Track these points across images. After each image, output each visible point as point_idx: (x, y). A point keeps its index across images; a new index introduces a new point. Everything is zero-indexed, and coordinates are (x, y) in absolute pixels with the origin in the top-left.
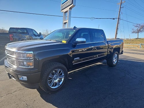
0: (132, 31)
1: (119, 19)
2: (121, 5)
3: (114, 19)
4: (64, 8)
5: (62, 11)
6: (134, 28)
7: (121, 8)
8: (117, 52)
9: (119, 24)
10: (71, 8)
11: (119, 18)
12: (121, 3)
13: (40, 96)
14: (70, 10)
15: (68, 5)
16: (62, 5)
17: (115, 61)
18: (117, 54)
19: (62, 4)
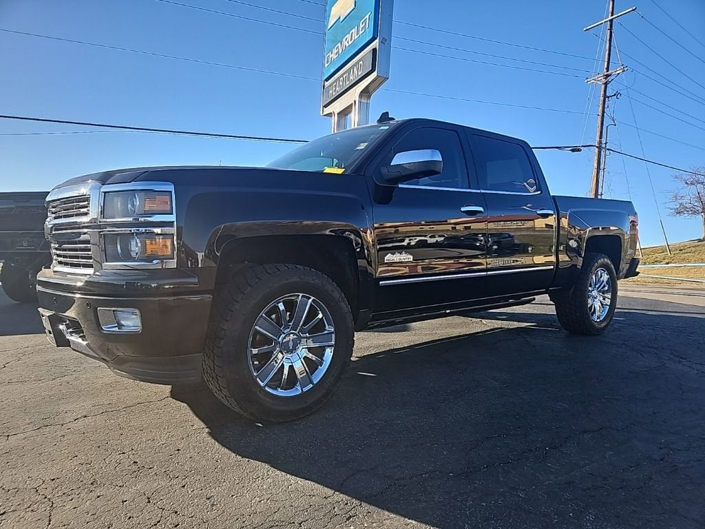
0: (674, 205)
1: (600, 148)
2: (606, 84)
3: (575, 150)
4: (335, 95)
5: (327, 111)
6: (682, 193)
7: (605, 96)
8: (607, 261)
9: (601, 173)
10: (366, 93)
11: (600, 142)
12: (607, 76)
13: (210, 434)
14: (364, 101)
15: (353, 79)
16: (327, 84)
17: (598, 303)
18: (606, 267)
19: (327, 80)
